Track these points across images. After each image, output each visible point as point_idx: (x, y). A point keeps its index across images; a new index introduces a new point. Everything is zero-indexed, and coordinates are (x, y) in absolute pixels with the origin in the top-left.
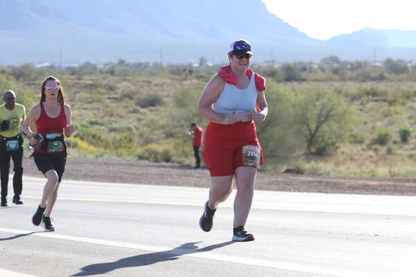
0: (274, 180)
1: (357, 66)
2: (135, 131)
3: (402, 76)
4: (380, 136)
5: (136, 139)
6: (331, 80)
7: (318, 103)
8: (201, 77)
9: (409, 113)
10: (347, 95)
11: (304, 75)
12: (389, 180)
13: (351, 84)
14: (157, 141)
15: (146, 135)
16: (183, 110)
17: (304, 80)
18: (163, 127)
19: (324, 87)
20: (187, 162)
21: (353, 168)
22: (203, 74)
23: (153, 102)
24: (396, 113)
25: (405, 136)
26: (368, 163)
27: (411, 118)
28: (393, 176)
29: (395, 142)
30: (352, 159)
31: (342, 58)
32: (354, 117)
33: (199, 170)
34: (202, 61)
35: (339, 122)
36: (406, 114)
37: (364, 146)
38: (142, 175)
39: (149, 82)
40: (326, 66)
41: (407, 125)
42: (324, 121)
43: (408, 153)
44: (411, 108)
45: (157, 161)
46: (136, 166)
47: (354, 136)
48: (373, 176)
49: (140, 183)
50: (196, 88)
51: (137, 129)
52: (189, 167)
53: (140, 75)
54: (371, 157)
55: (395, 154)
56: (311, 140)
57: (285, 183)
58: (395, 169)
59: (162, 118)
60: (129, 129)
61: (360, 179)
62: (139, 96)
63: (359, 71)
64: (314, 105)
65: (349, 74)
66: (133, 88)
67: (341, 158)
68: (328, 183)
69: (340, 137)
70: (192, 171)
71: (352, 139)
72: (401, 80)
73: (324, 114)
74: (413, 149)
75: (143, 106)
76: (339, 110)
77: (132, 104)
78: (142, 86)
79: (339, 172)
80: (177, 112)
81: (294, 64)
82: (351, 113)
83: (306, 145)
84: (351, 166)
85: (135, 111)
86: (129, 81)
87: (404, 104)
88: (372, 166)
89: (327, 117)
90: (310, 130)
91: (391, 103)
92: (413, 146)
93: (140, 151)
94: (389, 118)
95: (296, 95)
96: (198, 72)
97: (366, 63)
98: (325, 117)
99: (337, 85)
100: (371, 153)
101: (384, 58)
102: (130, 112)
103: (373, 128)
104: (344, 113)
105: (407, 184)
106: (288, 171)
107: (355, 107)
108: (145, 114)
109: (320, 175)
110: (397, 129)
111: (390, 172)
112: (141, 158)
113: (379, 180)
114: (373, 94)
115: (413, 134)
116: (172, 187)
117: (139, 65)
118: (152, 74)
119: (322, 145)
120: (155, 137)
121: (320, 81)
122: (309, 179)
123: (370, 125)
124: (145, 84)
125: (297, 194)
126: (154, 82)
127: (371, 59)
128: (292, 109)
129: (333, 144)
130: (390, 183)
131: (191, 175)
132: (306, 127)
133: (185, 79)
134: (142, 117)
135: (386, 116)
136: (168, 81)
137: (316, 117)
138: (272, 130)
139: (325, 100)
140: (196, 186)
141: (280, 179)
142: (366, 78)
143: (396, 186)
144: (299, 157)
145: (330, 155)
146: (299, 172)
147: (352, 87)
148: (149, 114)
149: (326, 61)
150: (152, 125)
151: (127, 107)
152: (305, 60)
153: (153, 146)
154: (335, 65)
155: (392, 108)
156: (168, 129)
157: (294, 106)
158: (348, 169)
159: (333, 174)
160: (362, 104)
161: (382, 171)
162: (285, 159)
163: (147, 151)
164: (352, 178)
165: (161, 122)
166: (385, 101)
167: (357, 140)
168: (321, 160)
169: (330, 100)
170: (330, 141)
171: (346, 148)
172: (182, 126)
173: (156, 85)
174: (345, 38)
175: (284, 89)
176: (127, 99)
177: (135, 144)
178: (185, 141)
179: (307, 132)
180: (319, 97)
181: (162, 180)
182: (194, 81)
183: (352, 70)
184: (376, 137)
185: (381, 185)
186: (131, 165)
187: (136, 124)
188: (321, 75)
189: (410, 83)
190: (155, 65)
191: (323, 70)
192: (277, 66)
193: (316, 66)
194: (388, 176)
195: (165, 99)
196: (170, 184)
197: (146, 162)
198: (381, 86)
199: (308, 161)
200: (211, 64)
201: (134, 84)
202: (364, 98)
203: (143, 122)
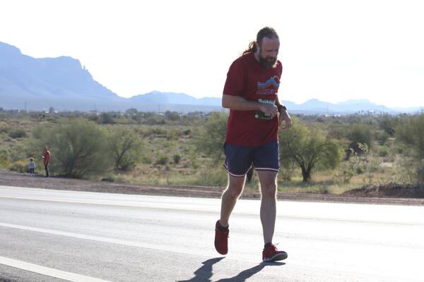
0: (95, 185)
1: (148, 115)
2: (8, 153)
3: (176, 122)
4: (162, 159)
5: (9, 158)
6: (132, 123)
7: (123, 138)
8: (51, 120)
9: (181, 145)
10: (141, 133)
11: (115, 120)
12: (167, 187)
13: (144, 126)
14: (22, 159)
15: (15, 155)
16: (39, 140)
17: (115, 123)
18: (26, 150)
19: (128, 128)
20: (40, 173)
21: (144, 179)
22: (51, 118)
23: (20, 135)
24: (172, 145)
25: (177, 159)
26: (153, 176)
27: (181, 148)
28: (169, 184)
29: (171, 163)
30: (144, 173)
31: (139, 110)
32: (146, 147)
33: (48, 178)
34: (51, 110)
35: (136, 150)
36: (178, 146)
37: (151, 165)
38: (12, 180)
39: (18, 122)
40: (128, 115)
41: (179, 152)
42: (127, 149)
43: (179, 170)
44: (181, 142)
45: (22, 172)
46: (9, 174)
47: (145, 159)
48: (157, 184)
49: (11, 185)
50: (48, 127)
51: (10, 152)
52: (42, 176)
53: (12, 118)
54: (156, 172)
55: (170, 170)
56: (119, 161)
57: (102, 187)
58: (171, 180)
59: (25, 145)
60: (5, 152)
61: (149, 186)
62: (11, 131)
63: (150, 118)
64: (121, 139)
65: (143, 120)
66: (8, 126)
67: (137, 172)
68: (129, 188)
69: (136, 159)
70: (44, 179)
71: (144, 161)
72: (175, 124)
73: (127, 144)
74: (182, 167)
75: (14, 138)
76: (136, 142)
77: (6, 136)
78: (13, 125)
79: (136, 181)
80: (35, 141)
81: (109, 113)
82: (143, 144)
83: (115, 164)
84: (143, 178)
85: (9, 140)
86: (5, 121)
87: (177, 139)
88: (156, 178)
89: (129, 147)
90: (118, 155)
91: (169, 139)
92: (182, 166)
93: (11, 165)
94: (167, 148)
95: (110, 132)
96: (49, 116)
97: (153, 113)
98: (128, 146)
99: (135, 126)
100: (156, 169)
101: (165, 111)
102: (5, 141)
103: (158, 154)
104: (139, 144)
105: (178, 190)
106: (103, 180)
107: (146, 141)
108: (14, 142)
109: (124, 182)
110: (172, 155)
111: (168, 181)
112: (12, 169)
113: (160, 186)
114: (158, 133)
115: (182, 158)
116: (31, 189)
117: (12, 112)
118: (19, 117)
119: (126, 163)
120: (20, 157)
121: (125, 124)
122: (117, 185)
123: (155, 152)
124: (15, 124)
125: (109, 194)
126: (21, 122)
127: (157, 111)
128: (107, 141)
129: (133, 163)
130: (168, 189)
131: (43, 181)
132: (115, 153)
133: (40, 121)
134: (13, 144)
135: (166, 147)
136: (30, 122)
137: (122, 146)
138: (94, 154)
139: (128, 136)
140: (46, 188)
141: (99, 184)
142: (154, 122)
143: (171, 190)
144: (110, 171)
145: (130, 170)
146: (111, 180)
147: (145, 128)
148: (17, 143)
149: (128, 111)
150: (19, 149)
151: (3, 138)
152: (116, 111)
153: (20, 163)
154: (135, 114)
155: (169, 142)
156: (29, 152)
157: (108, 139)
158: (142, 179)
159: (132, 182)
160: (151, 139)
161: (163, 181)
162: (101, 172)
163: (16, 165)
164: (144, 185)
165: (25, 147)
166: (165, 137)
167: (147, 161)
168: (125, 173)
169: (131, 136)
170: (130, 162)
171: (140, 166)
172: (38, 150)
173: (22, 124)
174: (140, 98)
175: (102, 128)
176: (4, 133)
177: (8, 161)
178: (39, 160)
179: (116, 156)
180: (124, 134)
181: (24, 184)
182: (46, 122)
183: (145, 117)
184: (159, 159)
185: (162, 190)
186: (5, 174)
187: (9, 148)
188: (125, 120)
189: (181, 126)
190: (22, 111)
191: (127, 117)
192: (98, 114)
193: (122, 114)
194: (166, 183)
195: (27, 133)
196: (30, 186)
197: (15, 173)
198: (163, 128)
199: (117, 174)
200: (56, 112)
201: (8, 123)
202: (152, 135)
203: (14, 147)
